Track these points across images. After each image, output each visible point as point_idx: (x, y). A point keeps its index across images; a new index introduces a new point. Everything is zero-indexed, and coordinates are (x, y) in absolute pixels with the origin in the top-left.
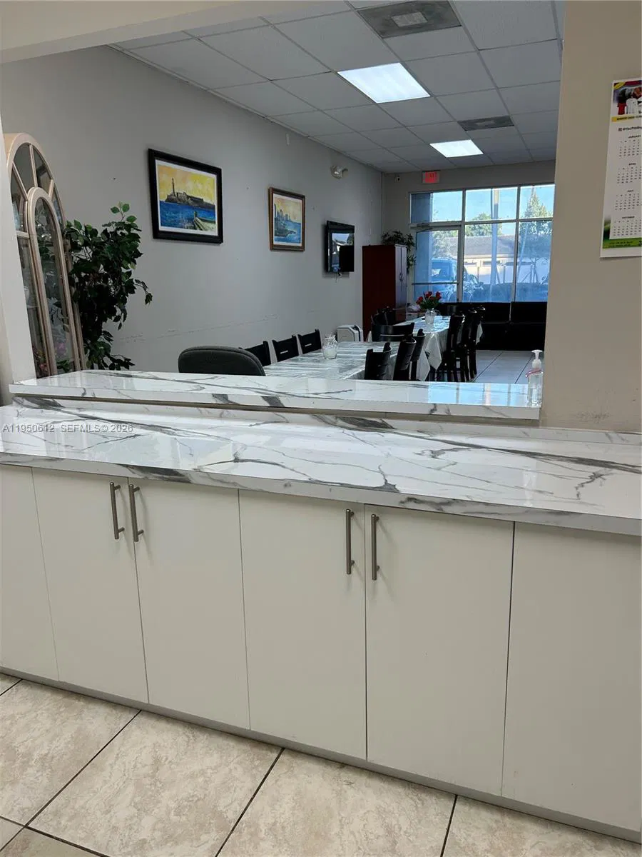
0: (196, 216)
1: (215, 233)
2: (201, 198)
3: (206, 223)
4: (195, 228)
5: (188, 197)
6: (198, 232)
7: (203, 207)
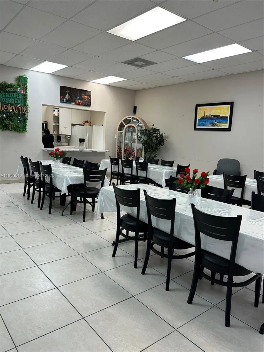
0: (215, 122)
1: (227, 127)
2: (219, 115)
3: (221, 124)
4: (214, 126)
5: (212, 116)
6: (216, 127)
7: (220, 118)
